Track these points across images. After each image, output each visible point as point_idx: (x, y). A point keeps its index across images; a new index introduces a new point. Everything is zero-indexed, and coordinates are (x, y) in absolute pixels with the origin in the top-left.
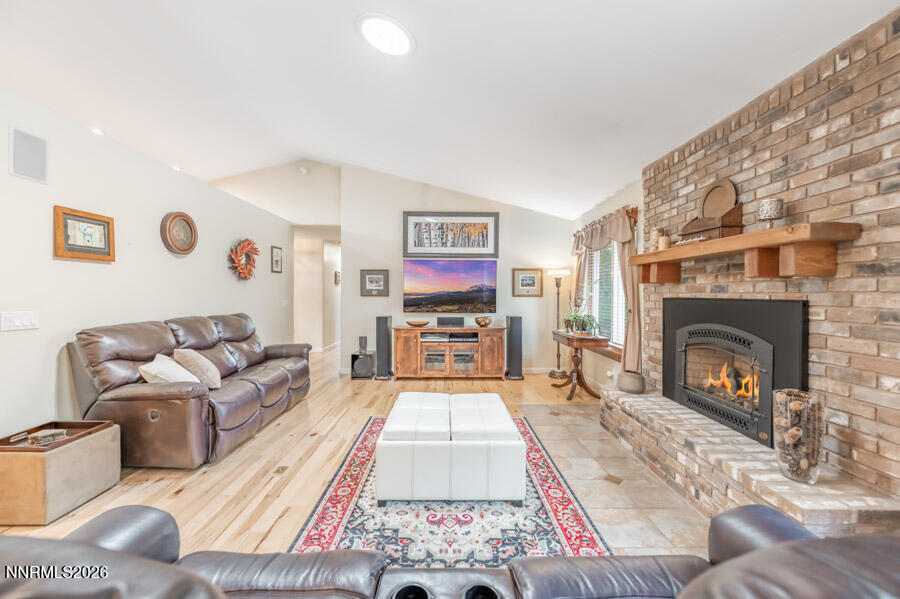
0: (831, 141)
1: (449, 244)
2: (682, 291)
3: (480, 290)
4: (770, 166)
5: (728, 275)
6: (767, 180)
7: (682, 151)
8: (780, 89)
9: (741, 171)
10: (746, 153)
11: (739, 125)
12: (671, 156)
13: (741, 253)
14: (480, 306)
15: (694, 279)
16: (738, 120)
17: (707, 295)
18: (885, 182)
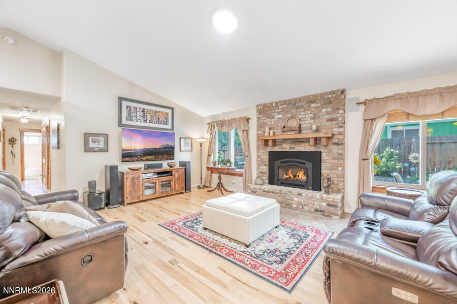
0: (327, 113)
1: (148, 121)
2: (277, 149)
3: (166, 147)
4: (310, 115)
5: (295, 144)
6: (309, 119)
7: (276, 103)
8: (314, 96)
9: (300, 115)
10: (302, 110)
11: (299, 101)
12: (272, 103)
13: (309, 138)
14: (166, 156)
15: (282, 145)
16: (300, 100)
17: (288, 150)
18: (339, 125)
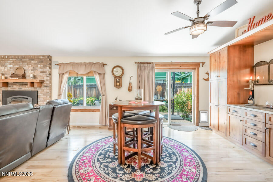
0: (41, 68)
2: (9, 89)
4: (31, 68)
5: (22, 86)
6: (31, 70)
7: (8, 56)
8: (33, 56)
9: (25, 67)
10: (26, 64)
11: (24, 58)
12: (5, 56)
13: (27, 82)
15: (13, 86)
16: (25, 57)
17: (17, 90)
